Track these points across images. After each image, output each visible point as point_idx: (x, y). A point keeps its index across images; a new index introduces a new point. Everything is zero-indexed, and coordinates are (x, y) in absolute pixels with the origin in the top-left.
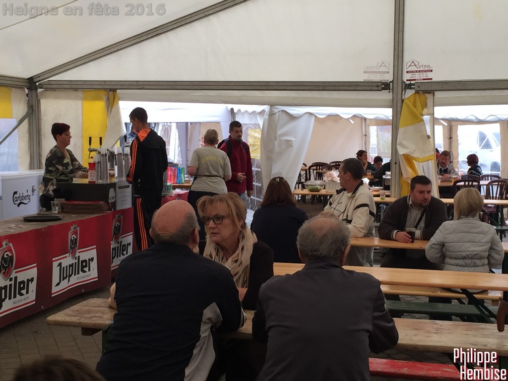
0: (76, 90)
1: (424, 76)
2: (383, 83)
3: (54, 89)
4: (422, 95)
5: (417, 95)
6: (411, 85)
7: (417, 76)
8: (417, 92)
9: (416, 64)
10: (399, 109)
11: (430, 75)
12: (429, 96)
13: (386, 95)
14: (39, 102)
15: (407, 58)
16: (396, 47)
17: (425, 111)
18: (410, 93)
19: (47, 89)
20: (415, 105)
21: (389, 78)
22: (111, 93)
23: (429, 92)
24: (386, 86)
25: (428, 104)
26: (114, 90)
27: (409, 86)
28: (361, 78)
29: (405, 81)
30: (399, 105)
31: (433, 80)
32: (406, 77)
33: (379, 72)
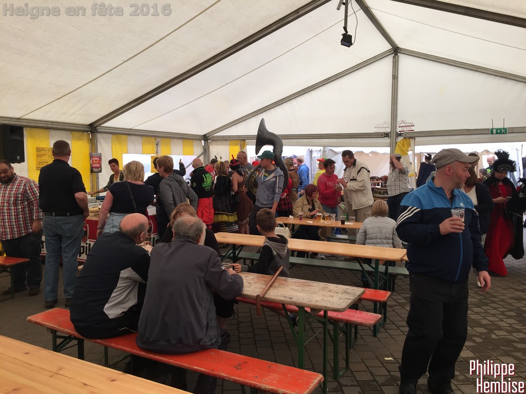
0: (226, 140)
1: (409, 129)
2: (385, 133)
3: (216, 140)
4: (408, 140)
5: (405, 140)
6: (401, 134)
7: (405, 129)
8: (405, 138)
9: (405, 122)
10: (394, 148)
11: (412, 128)
12: (412, 141)
13: (387, 140)
14: (209, 147)
15: (399, 119)
16: (393, 113)
17: (409, 149)
18: (400, 139)
19: (212, 140)
20: (403, 146)
21: (388, 130)
22: (243, 142)
23: (412, 138)
24: (386, 135)
25: (411, 145)
26: (244, 140)
27: (400, 135)
28: (373, 131)
29: (398, 132)
30: (394, 145)
31: (415, 131)
32: (399, 130)
33: (383, 127)
